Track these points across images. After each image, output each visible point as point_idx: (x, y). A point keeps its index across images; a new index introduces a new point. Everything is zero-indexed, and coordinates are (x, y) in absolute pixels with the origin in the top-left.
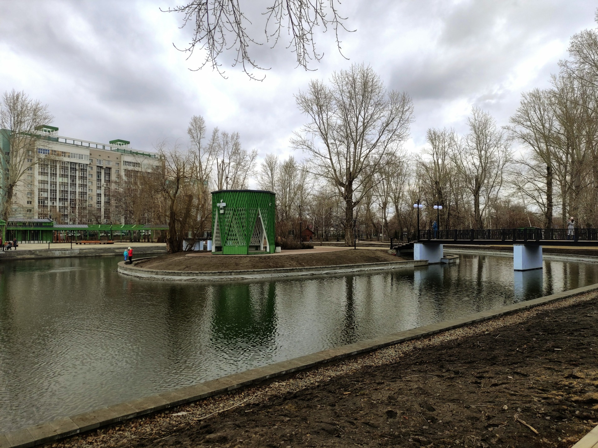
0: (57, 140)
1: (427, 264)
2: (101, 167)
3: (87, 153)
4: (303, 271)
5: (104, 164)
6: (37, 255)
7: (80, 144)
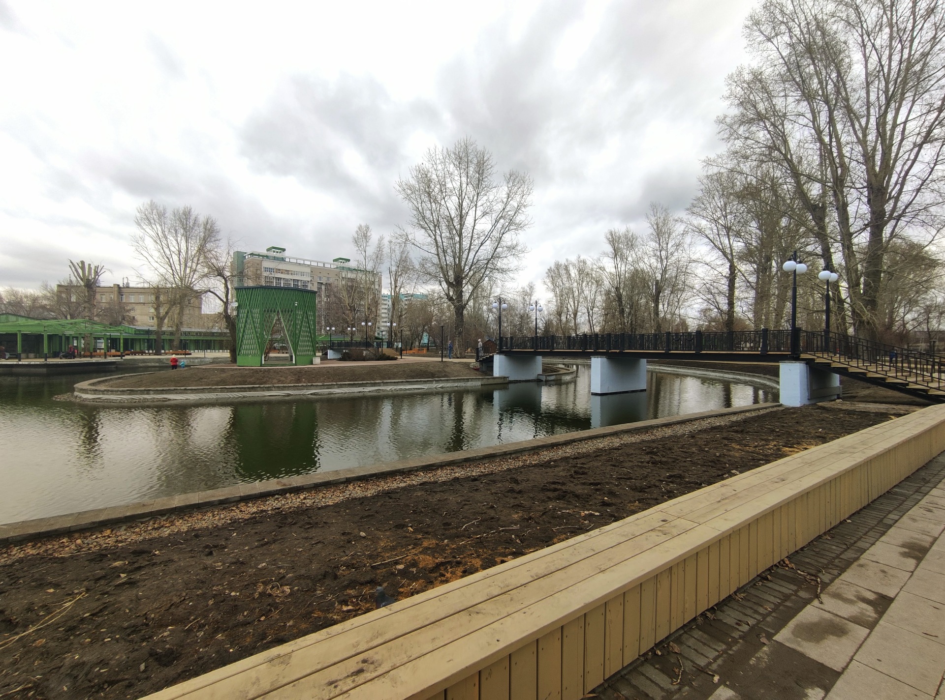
0: (283, 259)
1: (506, 381)
2: (322, 283)
3: (308, 270)
4: (271, 390)
5: (324, 281)
6: (164, 363)
7: (302, 262)
